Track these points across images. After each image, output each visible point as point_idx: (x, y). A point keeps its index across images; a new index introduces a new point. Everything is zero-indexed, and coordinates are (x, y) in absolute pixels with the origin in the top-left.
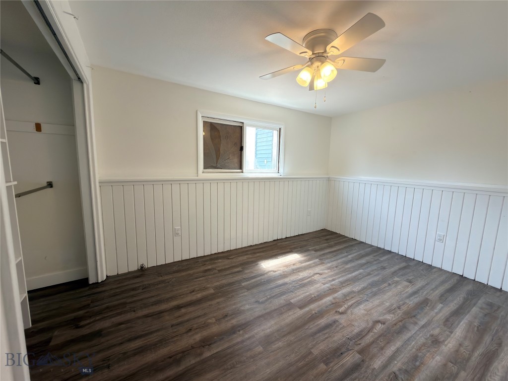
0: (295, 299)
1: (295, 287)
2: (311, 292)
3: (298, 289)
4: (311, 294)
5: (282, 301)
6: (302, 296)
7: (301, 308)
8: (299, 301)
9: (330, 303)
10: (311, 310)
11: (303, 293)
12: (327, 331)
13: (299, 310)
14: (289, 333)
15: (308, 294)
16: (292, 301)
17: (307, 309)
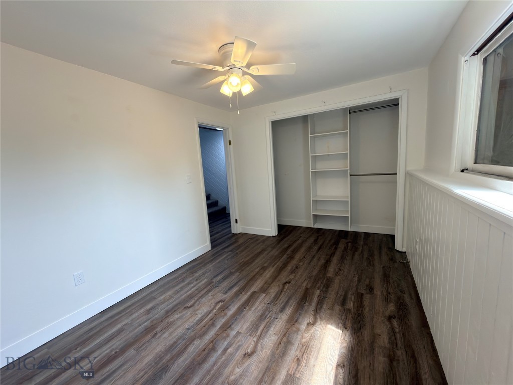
0: (262, 297)
1: (270, 311)
2: (250, 312)
3: (265, 311)
4: (250, 309)
5: (272, 291)
6: (257, 303)
7: (254, 293)
8: (258, 297)
9: (230, 307)
10: (245, 294)
11: (258, 307)
12: (231, 285)
13: (256, 290)
14: (254, 276)
15: (253, 309)
16: (264, 295)
17: (249, 293)
